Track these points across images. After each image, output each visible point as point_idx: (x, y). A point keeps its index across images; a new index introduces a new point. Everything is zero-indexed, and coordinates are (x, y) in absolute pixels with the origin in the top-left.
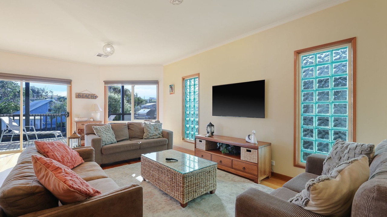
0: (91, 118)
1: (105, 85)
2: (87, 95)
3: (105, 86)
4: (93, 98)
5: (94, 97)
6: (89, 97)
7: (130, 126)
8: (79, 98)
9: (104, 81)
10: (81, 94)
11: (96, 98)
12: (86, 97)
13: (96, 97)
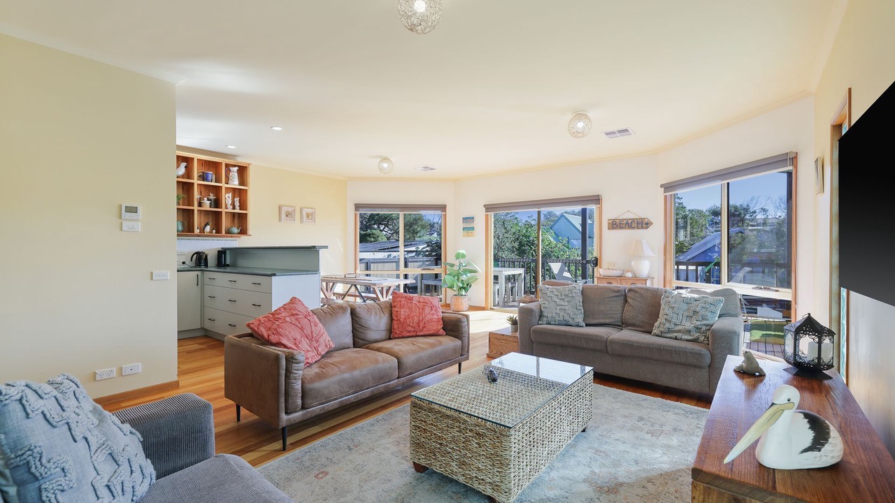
0: (628, 271)
1: (665, 194)
2: (630, 221)
3: (666, 197)
4: (642, 228)
5: (643, 224)
6: (633, 225)
7: (629, 295)
8: (613, 228)
9: (662, 186)
10: (618, 221)
11: (648, 227)
12: (627, 226)
13: (647, 224)
